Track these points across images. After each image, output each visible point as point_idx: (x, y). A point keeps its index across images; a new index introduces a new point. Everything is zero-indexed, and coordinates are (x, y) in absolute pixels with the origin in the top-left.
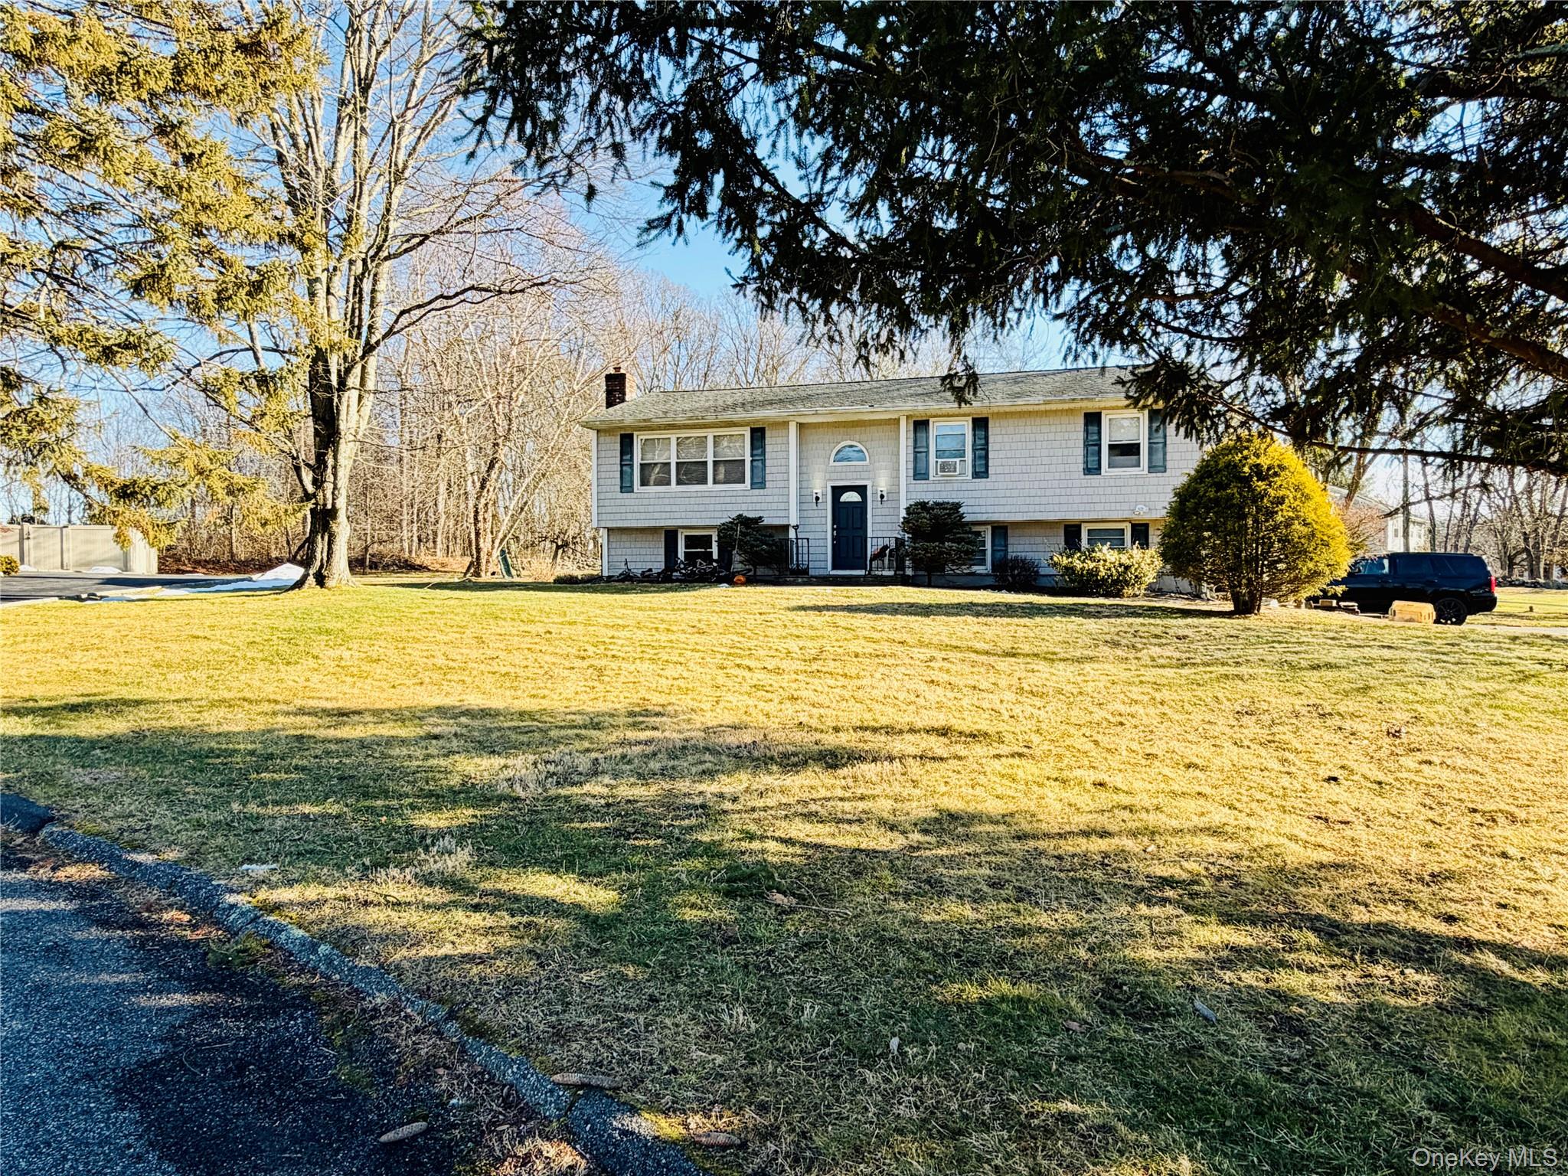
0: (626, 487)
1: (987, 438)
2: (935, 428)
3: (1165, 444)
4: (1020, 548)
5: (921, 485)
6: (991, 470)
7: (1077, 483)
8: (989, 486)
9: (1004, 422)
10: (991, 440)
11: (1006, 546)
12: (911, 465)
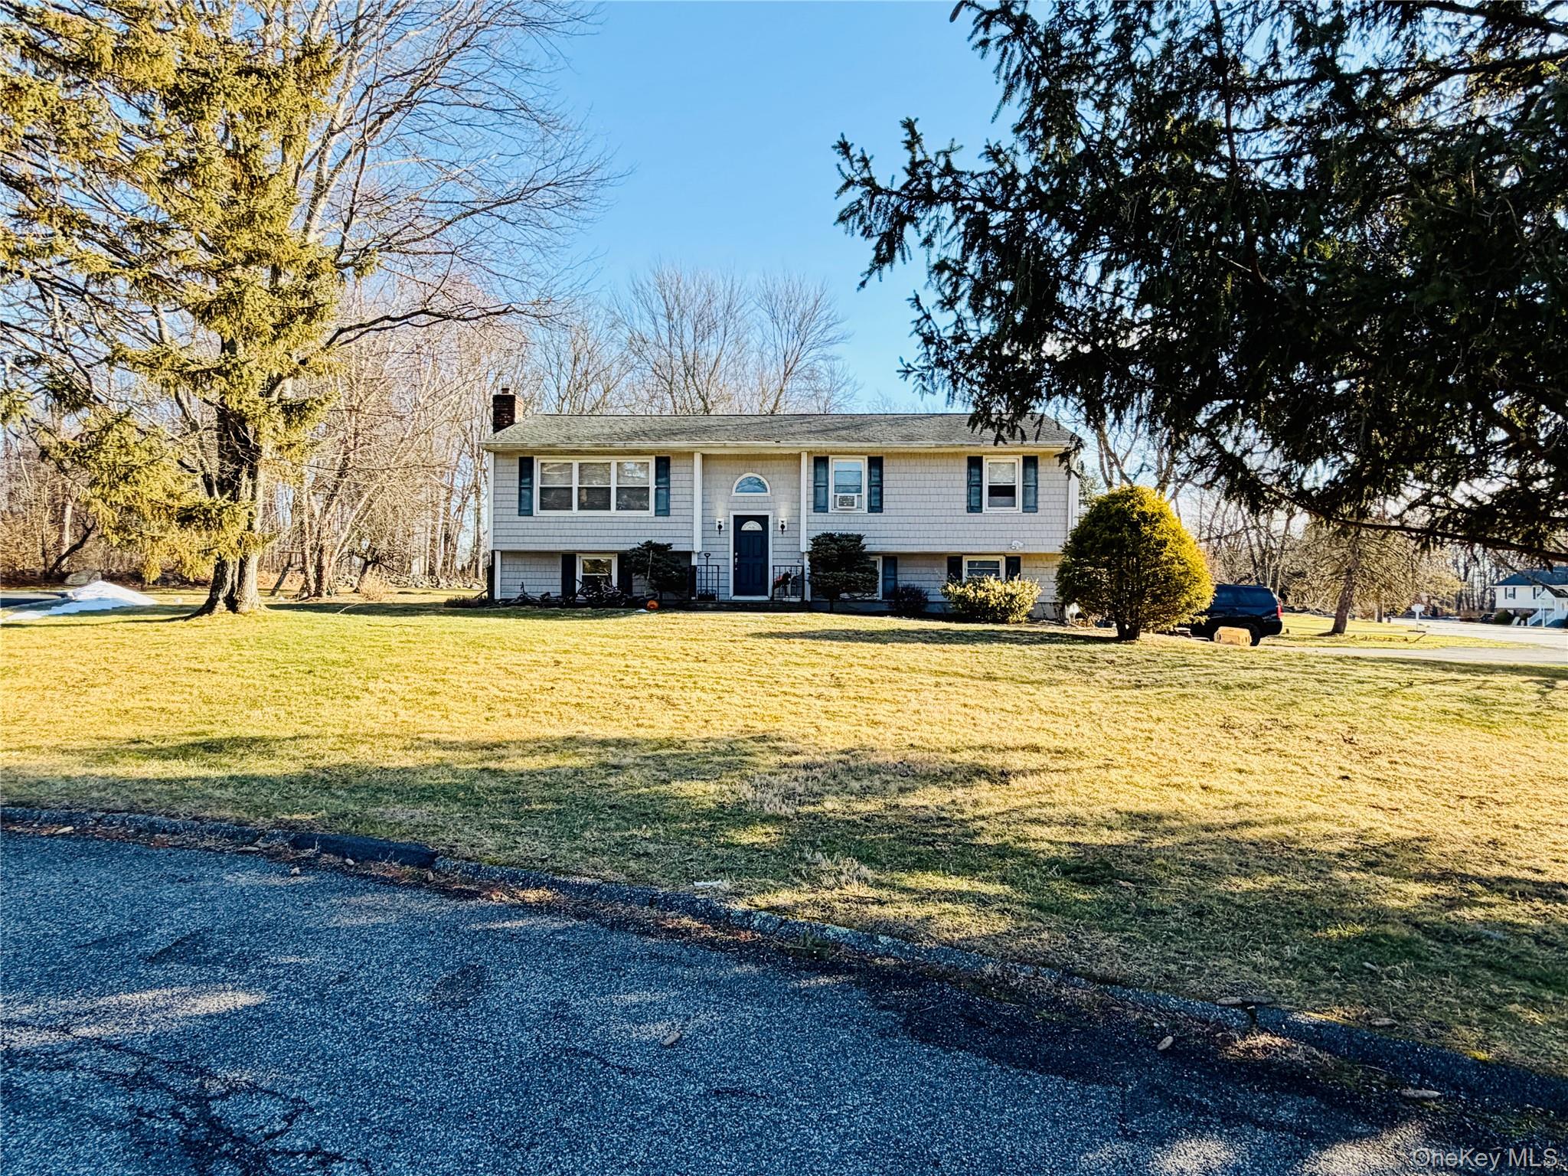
0: (525, 510)
1: (881, 476)
2: (834, 464)
3: (1036, 487)
4: (908, 577)
5: (820, 517)
6: (885, 506)
7: (961, 520)
8: (884, 519)
9: (897, 462)
10: (885, 477)
11: (896, 574)
12: (811, 498)
